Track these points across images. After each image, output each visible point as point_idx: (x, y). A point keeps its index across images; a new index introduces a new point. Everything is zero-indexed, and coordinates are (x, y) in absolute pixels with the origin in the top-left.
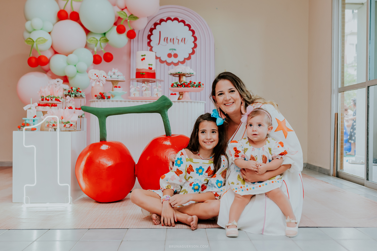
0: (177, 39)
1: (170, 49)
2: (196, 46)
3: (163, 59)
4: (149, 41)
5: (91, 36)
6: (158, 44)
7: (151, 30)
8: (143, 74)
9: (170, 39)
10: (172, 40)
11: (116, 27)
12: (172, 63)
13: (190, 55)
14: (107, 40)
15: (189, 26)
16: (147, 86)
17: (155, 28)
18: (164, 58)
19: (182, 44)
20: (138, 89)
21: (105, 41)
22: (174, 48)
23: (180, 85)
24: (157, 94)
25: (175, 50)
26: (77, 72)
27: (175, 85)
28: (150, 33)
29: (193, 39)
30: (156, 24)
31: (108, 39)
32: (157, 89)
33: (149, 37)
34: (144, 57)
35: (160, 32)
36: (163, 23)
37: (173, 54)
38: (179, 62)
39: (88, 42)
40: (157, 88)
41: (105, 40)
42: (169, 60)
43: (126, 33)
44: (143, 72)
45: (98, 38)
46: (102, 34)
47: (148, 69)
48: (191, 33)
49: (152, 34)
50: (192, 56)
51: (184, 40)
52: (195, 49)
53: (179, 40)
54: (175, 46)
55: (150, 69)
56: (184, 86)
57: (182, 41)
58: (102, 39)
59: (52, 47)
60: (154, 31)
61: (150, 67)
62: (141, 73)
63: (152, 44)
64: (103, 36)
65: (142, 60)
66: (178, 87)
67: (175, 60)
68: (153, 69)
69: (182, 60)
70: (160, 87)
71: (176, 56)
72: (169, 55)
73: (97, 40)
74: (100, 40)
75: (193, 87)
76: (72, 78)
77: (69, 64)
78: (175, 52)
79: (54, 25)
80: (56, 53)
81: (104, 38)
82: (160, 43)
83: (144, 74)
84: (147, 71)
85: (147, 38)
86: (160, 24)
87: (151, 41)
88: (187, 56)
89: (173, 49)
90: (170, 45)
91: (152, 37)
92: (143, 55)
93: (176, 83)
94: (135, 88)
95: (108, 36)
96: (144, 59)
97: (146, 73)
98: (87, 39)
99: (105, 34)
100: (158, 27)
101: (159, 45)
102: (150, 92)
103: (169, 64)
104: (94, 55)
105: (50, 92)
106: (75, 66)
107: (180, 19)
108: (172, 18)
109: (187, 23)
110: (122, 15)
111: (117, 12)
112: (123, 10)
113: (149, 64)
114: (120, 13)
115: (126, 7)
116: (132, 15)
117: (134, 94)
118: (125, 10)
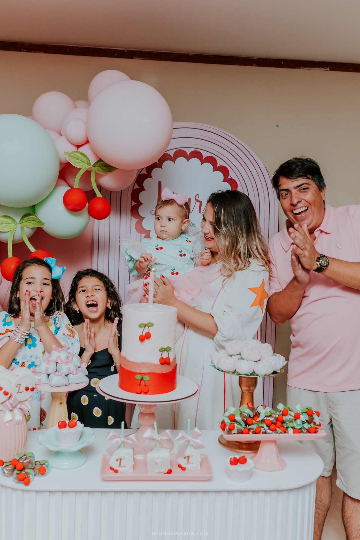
0: (197, 201)
4: (134, 203)
7: (140, 179)
8: (142, 379)
14: (38, 223)
15: (225, 171)
16: (157, 438)
17: (149, 175)
28: (136, 187)
30: (151, 167)
33: (135, 196)
34: (146, 330)
35: (160, 183)
36: (167, 164)
41: (34, 221)
44: (144, 374)
45: (17, 216)
46: (26, 208)
47: (159, 363)
53: (201, 203)
55: (165, 361)
58: (26, 218)
61: (165, 355)
62: (139, 377)
63: (141, 210)
64: (29, 211)
65: (142, 339)
68: (171, 362)
73: (15, 223)
74: (21, 222)
81: (32, 217)
83: (146, 377)
84: (154, 371)
85: (129, 198)
86: (160, 166)
87: (139, 204)
92: (145, 323)
96: (148, 336)
97: (151, 375)
99: (32, 207)
100: (155, 172)
107: (205, 155)
108: (188, 151)
109: (220, 163)
110: (78, 161)
111: (65, 153)
112: (78, 146)
113: (162, 348)
114: (72, 155)
115: (88, 142)
116: (100, 160)
117: (119, 461)
118: (85, 149)
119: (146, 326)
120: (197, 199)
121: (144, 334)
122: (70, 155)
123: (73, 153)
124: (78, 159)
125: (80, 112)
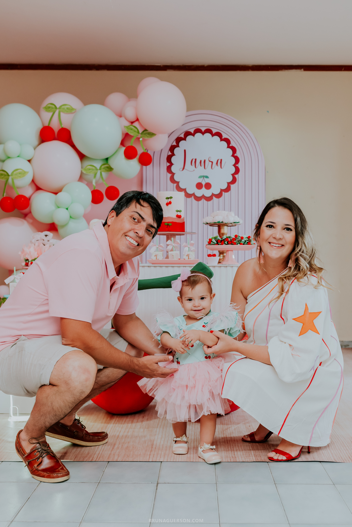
0: (210, 161)
1: (200, 177)
2: (237, 171)
3: (190, 192)
4: (168, 164)
5: (87, 163)
6: (182, 169)
7: (172, 149)
8: (168, 225)
9: (199, 161)
10: (203, 163)
11: (123, 149)
12: (203, 197)
13: (229, 184)
14: (110, 169)
15: (228, 141)
16: (173, 245)
17: (178, 146)
18: (192, 189)
19: (217, 168)
20: (161, 248)
21: (107, 169)
22: (205, 175)
23: (221, 241)
24: (188, 255)
25: (207, 177)
26: (71, 217)
27: (214, 240)
28: (170, 153)
29: (233, 161)
30: (179, 140)
31: (112, 167)
32: (189, 248)
33: (169, 159)
34: (169, 200)
35: (185, 151)
36: (189, 138)
37: (204, 183)
38: (213, 195)
39: (84, 172)
40: (189, 246)
41: (107, 167)
42: (198, 193)
43: (138, 157)
44: (168, 222)
45: (98, 165)
46: (103, 160)
47: (176, 217)
48: (230, 152)
49: (173, 154)
50: (232, 186)
51: (220, 162)
52: (236, 176)
53: (212, 162)
54: (208, 171)
55: (179, 217)
56: (226, 243)
57: (217, 163)
58: (103, 167)
59: (33, 181)
60: (176, 151)
61: (179, 214)
62: (166, 224)
63: (173, 169)
64: (105, 162)
65: (167, 204)
66: (217, 244)
67: (207, 193)
68: (182, 218)
69: (217, 192)
70: (192, 245)
71: (208, 186)
72: (199, 186)
73: (97, 169)
74: (100, 169)
75: (241, 244)
76: (63, 226)
77: (59, 207)
78: (207, 180)
79: (35, 149)
80: (38, 188)
81: (106, 165)
82: (185, 168)
83: (170, 224)
84: (174, 221)
85: (166, 161)
86: (184, 139)
87: (172, 164)
88: (225, 186)
89: (204, 177)
90: (200, 170)
91: (173, 159)
92: (169, 197)
93: (215, 238)
94: (157, 246)
95: (112, 163)
96: (170, 203)
97: (172, 223)
98: (82, 168)
99: (107, 159)
100: (182, 143)
101: (184, 170)
102: (178, 252)
103: (198, 199)
104: (93, 190)
105: (36, 253)
106: (67, 209)
107: (214, 131)
108: (203, 129)
109: (224, 136)
110: (132, 131)
111: (125, 127)
112: (132, 123)
113: (177, 210)
114: (129, 128)
115: (137, 120)
116: (145, 130)
117: (156, 256)
118: (136, 124)
119: (169, 198)
120: (210, 160)
121: (168, 202)
122: (127, 127)
123: (129, 126)
124: (132, 130)
125: (132, 103)
